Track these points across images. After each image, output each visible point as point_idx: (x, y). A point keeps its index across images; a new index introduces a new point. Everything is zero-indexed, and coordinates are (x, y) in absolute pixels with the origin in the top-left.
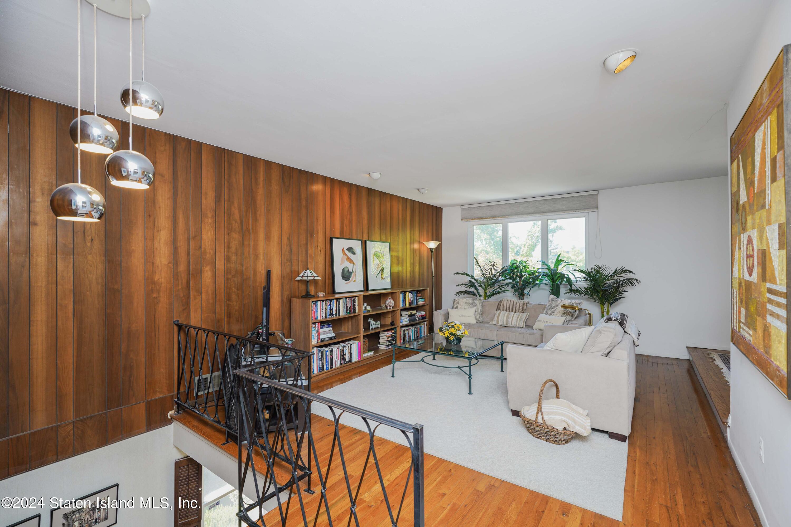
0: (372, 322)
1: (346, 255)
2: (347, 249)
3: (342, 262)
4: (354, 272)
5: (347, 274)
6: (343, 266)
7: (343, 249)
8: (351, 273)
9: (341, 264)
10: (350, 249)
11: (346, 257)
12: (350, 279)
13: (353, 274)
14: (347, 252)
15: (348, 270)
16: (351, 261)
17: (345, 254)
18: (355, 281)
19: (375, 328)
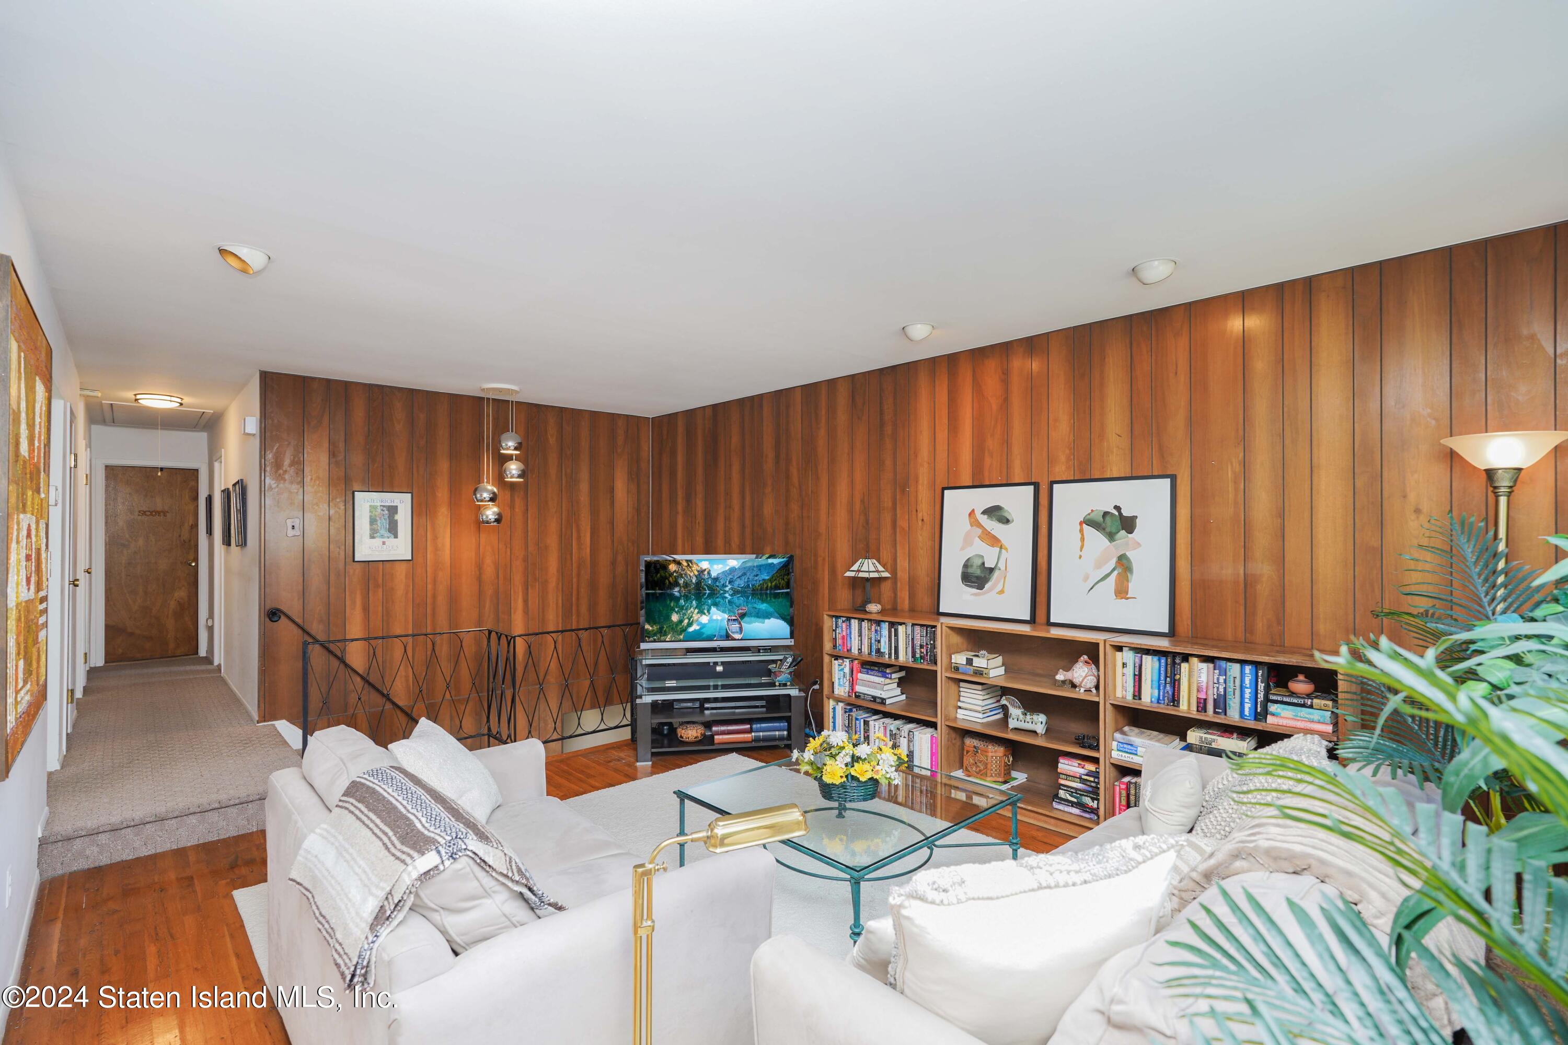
0: (1016, 712)
1: (980, 525)
2: (984, 512)
3: (967, 542)
4: (1003, 568)
5: (978, 572)
6: (969, 553)
7: (972, 513)
8: (991, 570)
9: (962, 549)
10: (994, 512)
11: (979, 531)
12: (987, 586)
13: (996, 574)
14: (984, 520)
15: (983, 564)
16: (992, 540)
17: (975, 523)
18: (1002, 592)
19: (1016, 729)
